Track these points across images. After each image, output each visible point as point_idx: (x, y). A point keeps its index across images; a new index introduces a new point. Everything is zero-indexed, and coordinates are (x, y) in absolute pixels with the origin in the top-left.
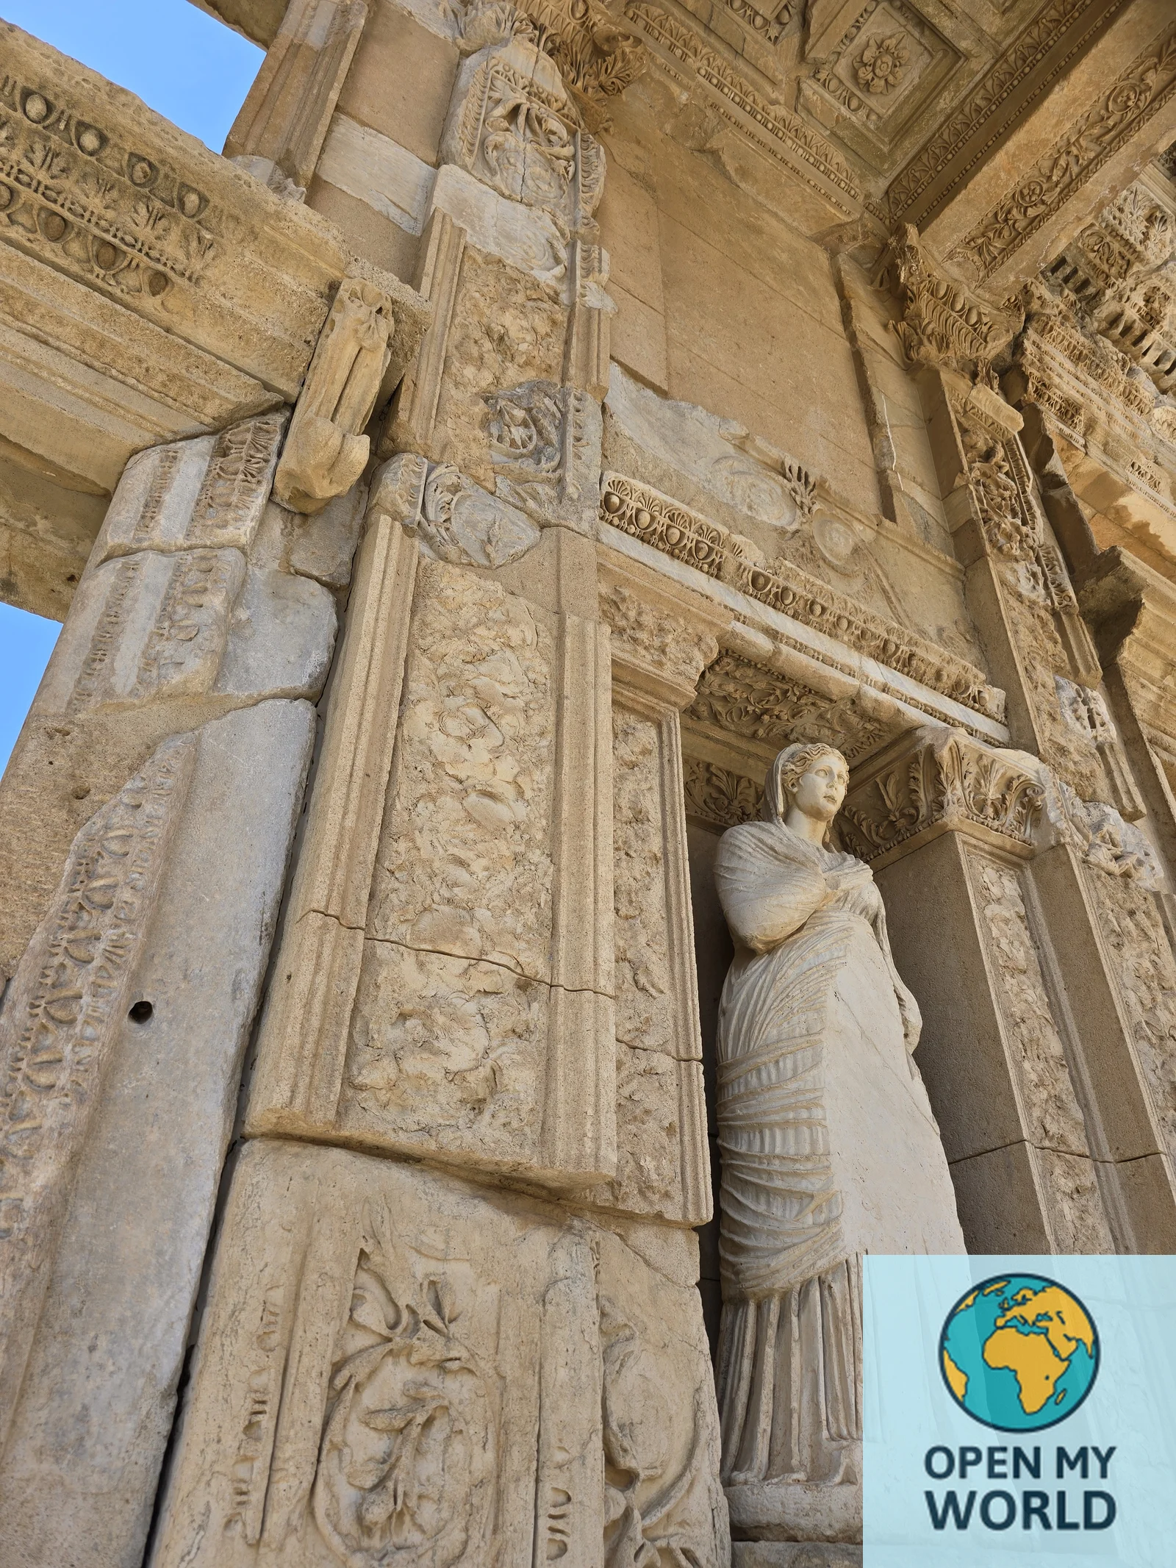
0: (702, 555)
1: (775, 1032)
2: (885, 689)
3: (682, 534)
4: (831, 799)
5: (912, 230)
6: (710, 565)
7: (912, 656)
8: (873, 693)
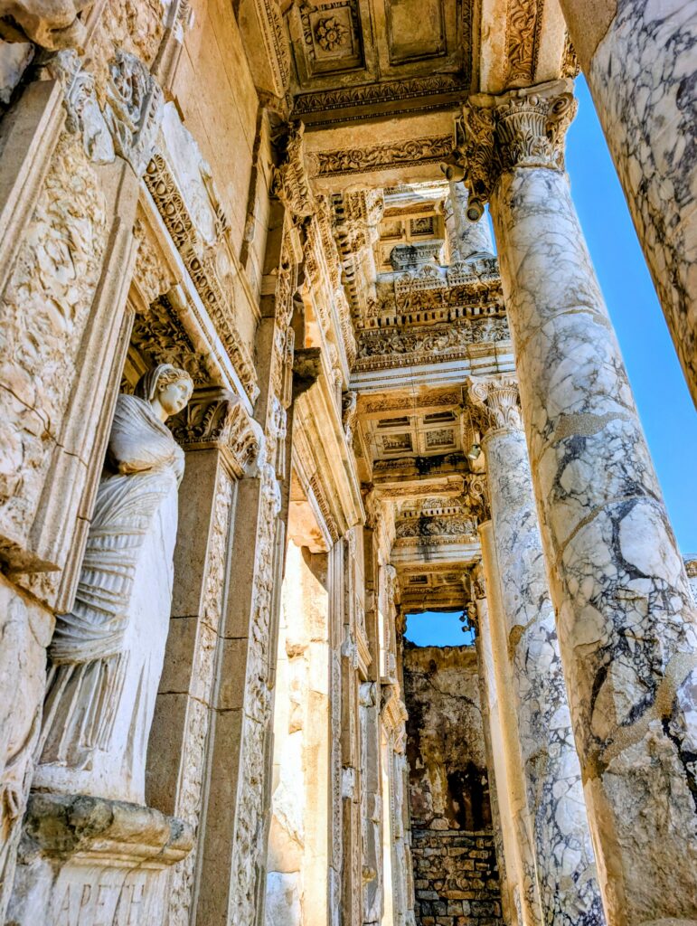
0: (178, 230)
1: (120, 520)
2: (219, 359)
3: (175, 212)
4: (180, 404)
5: (302, 127)
6: (179, 238)
7: (237, 350)
8: (215, 358)
